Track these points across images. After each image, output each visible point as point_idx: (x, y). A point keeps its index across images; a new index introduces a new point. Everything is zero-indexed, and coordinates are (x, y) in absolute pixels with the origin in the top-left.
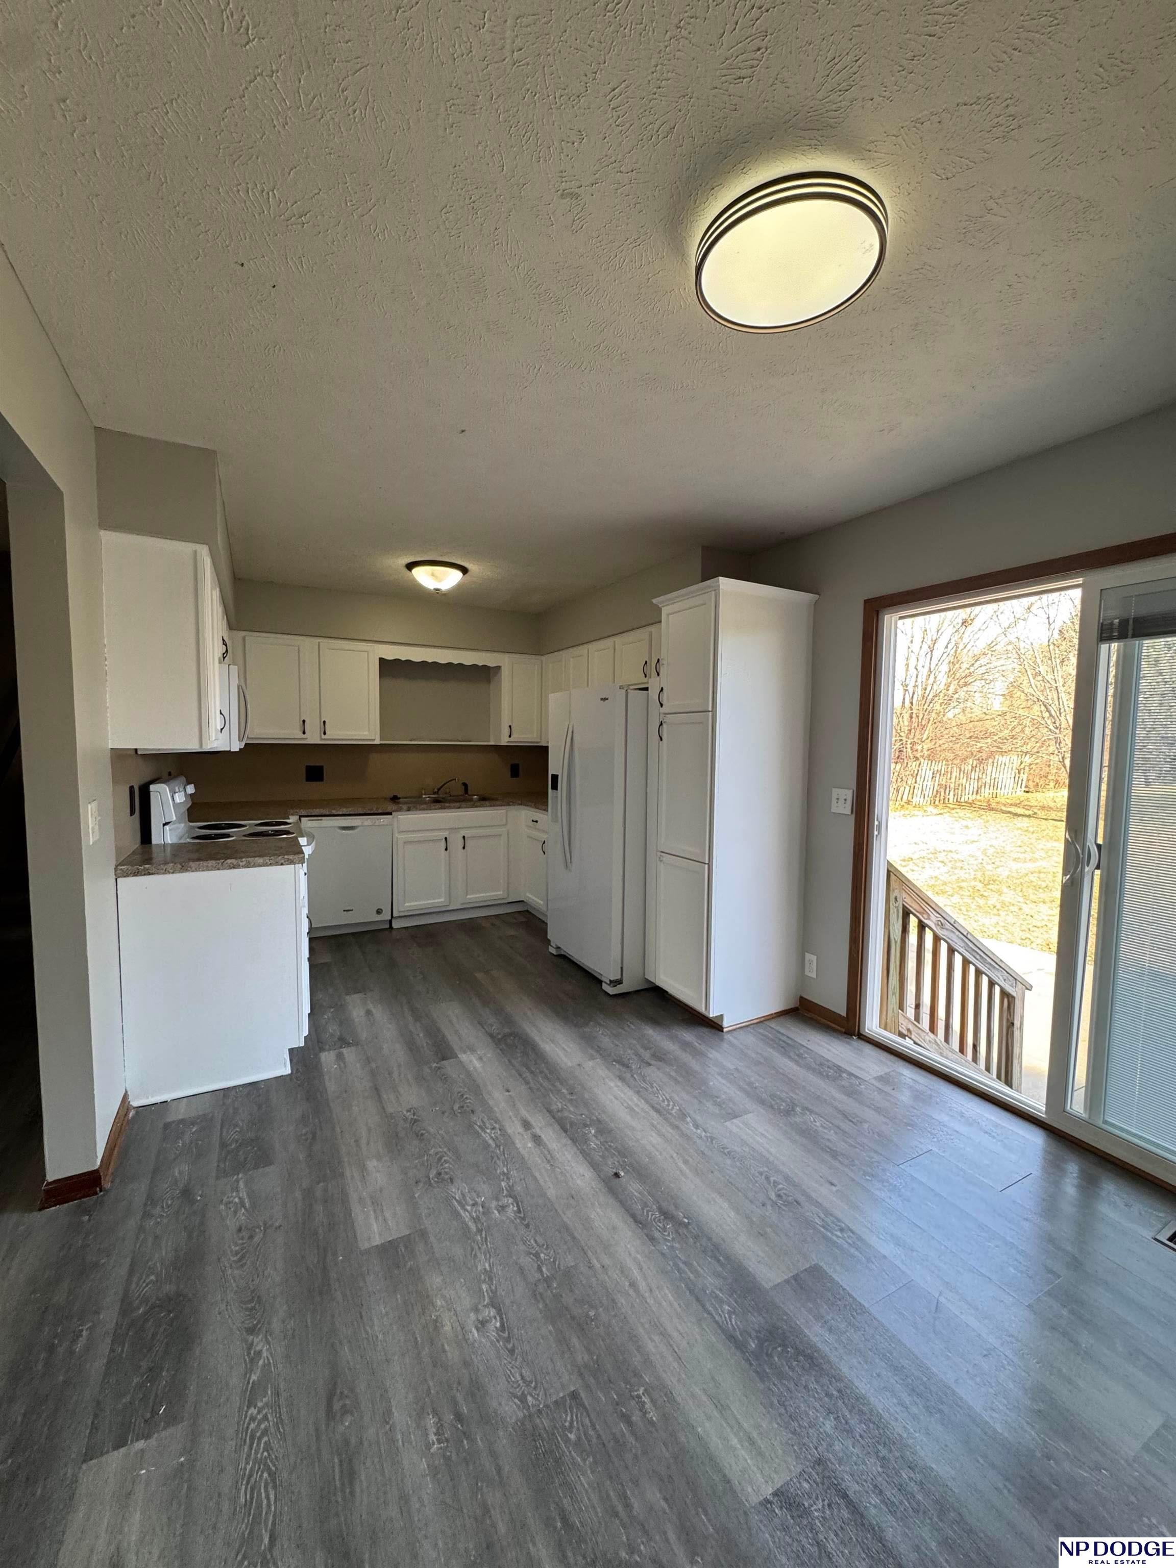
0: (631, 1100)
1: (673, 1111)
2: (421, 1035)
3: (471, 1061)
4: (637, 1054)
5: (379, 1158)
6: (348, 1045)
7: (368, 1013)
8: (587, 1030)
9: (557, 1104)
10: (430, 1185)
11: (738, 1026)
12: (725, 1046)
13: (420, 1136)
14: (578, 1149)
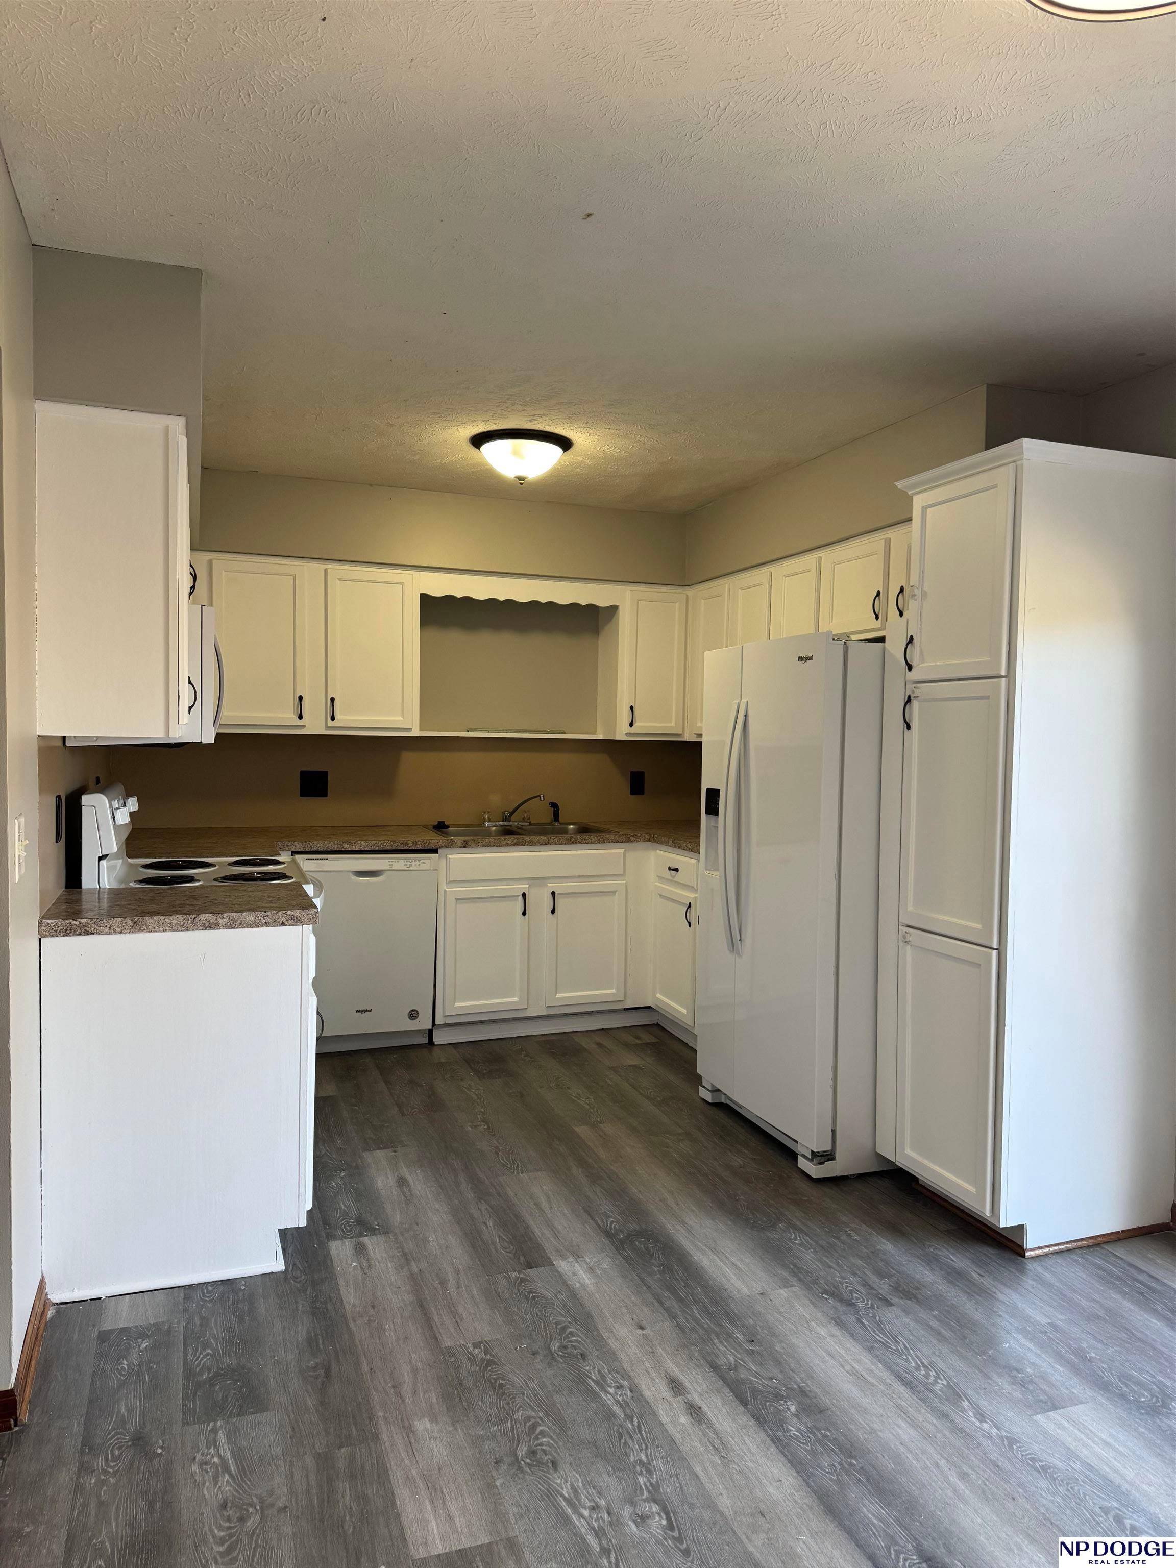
0: (859, 1362)
1: (937, 1388)
2: (490, 1224)
3: (574, 1274)
4: (866, 1284)
5: (434, 1419)
6: (372, 1231)
7: (402, 1182)
8: (773, 1235)
9: (727, 1356)
10: (520, 1468)
11: (1052, 1249)
12: (1029, 1282)
13: (499, 1389)
14: (769, 1436)
